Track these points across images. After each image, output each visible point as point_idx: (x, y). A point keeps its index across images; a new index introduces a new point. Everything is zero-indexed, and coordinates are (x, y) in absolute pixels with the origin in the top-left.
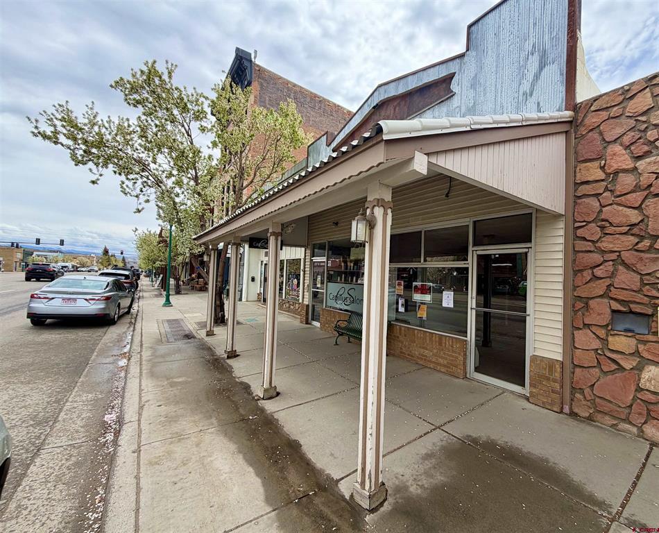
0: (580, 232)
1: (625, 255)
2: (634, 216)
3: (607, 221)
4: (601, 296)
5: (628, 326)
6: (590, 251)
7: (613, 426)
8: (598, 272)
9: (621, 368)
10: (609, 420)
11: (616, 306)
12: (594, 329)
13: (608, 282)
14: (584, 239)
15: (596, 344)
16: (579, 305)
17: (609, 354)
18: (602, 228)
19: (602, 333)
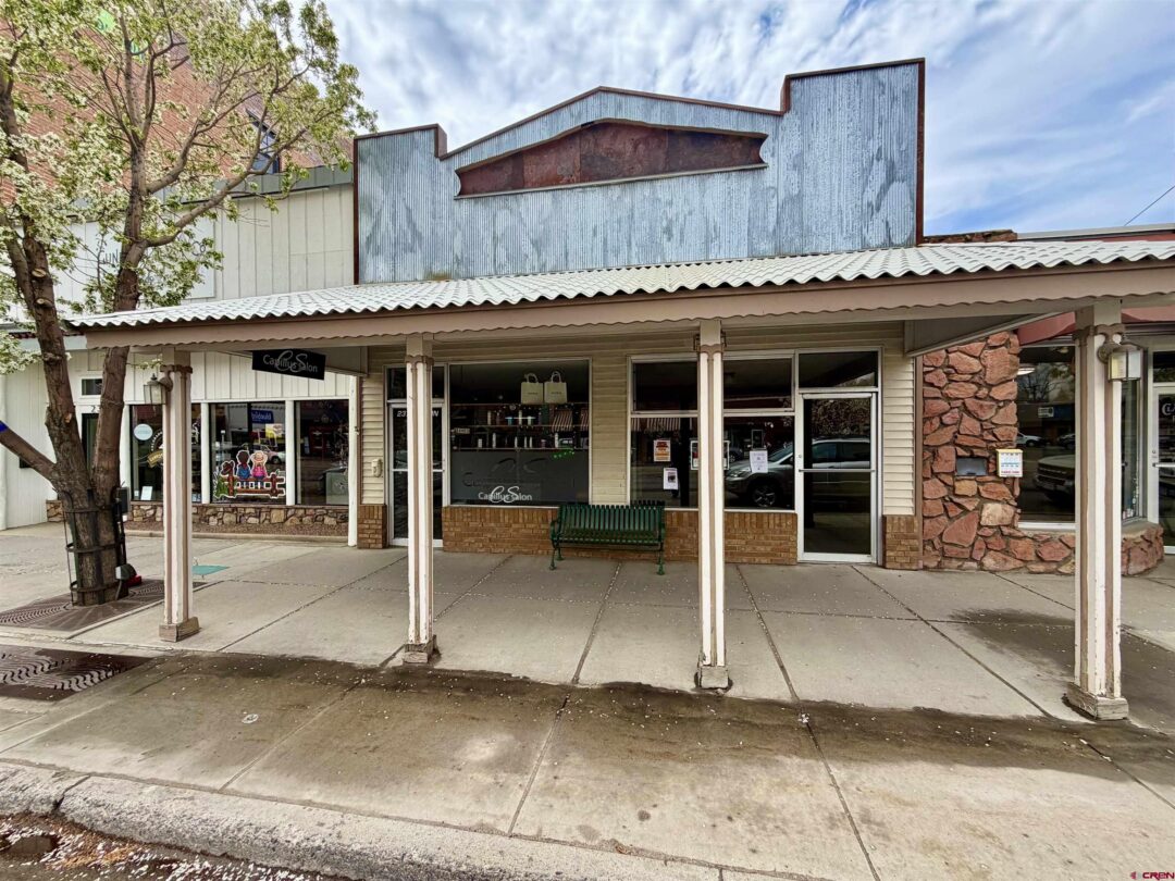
0: (929, 378)
1: (969, 402)
2: (976, 365)
3: (952, 367)
4: (947, 444)
5: (969, 470)
6: (937, 398)
7: (959, 567)
8: (946, 419)
9: (966, 511)
10: (955, 563)
11: (961, 452)
12: (943, 477)
13: (955, 429)
14: (932, 385)
15: (944, 492)
16: (928, 454)
17: (956, 500)
18: (948, 374)
19: (949, 480)
